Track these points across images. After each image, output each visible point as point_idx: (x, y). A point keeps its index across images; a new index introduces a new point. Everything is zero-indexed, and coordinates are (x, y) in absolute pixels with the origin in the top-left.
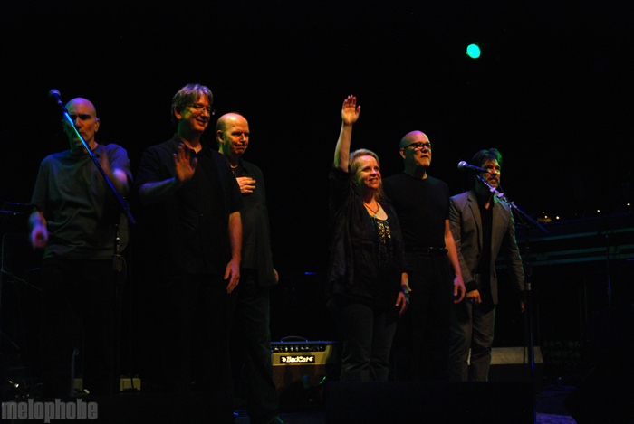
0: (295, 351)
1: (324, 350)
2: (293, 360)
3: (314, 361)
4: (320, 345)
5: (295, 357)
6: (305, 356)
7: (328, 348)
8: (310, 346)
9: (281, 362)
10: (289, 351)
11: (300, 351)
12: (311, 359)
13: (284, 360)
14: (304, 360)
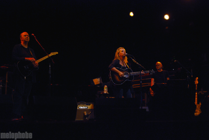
0: (82, 105)
1: (90, 105)
2: (82, 108)
3: (87, 108)
4: (89, 104)
5: (82, 107)
6: (85, 107)
7: (91, 105)
8: (86, 104)
9: (79, 108)
10: (81, 105)
11: (84, 105)
12: (87, 107)
13: (80, 107)
14: (85, 108)
